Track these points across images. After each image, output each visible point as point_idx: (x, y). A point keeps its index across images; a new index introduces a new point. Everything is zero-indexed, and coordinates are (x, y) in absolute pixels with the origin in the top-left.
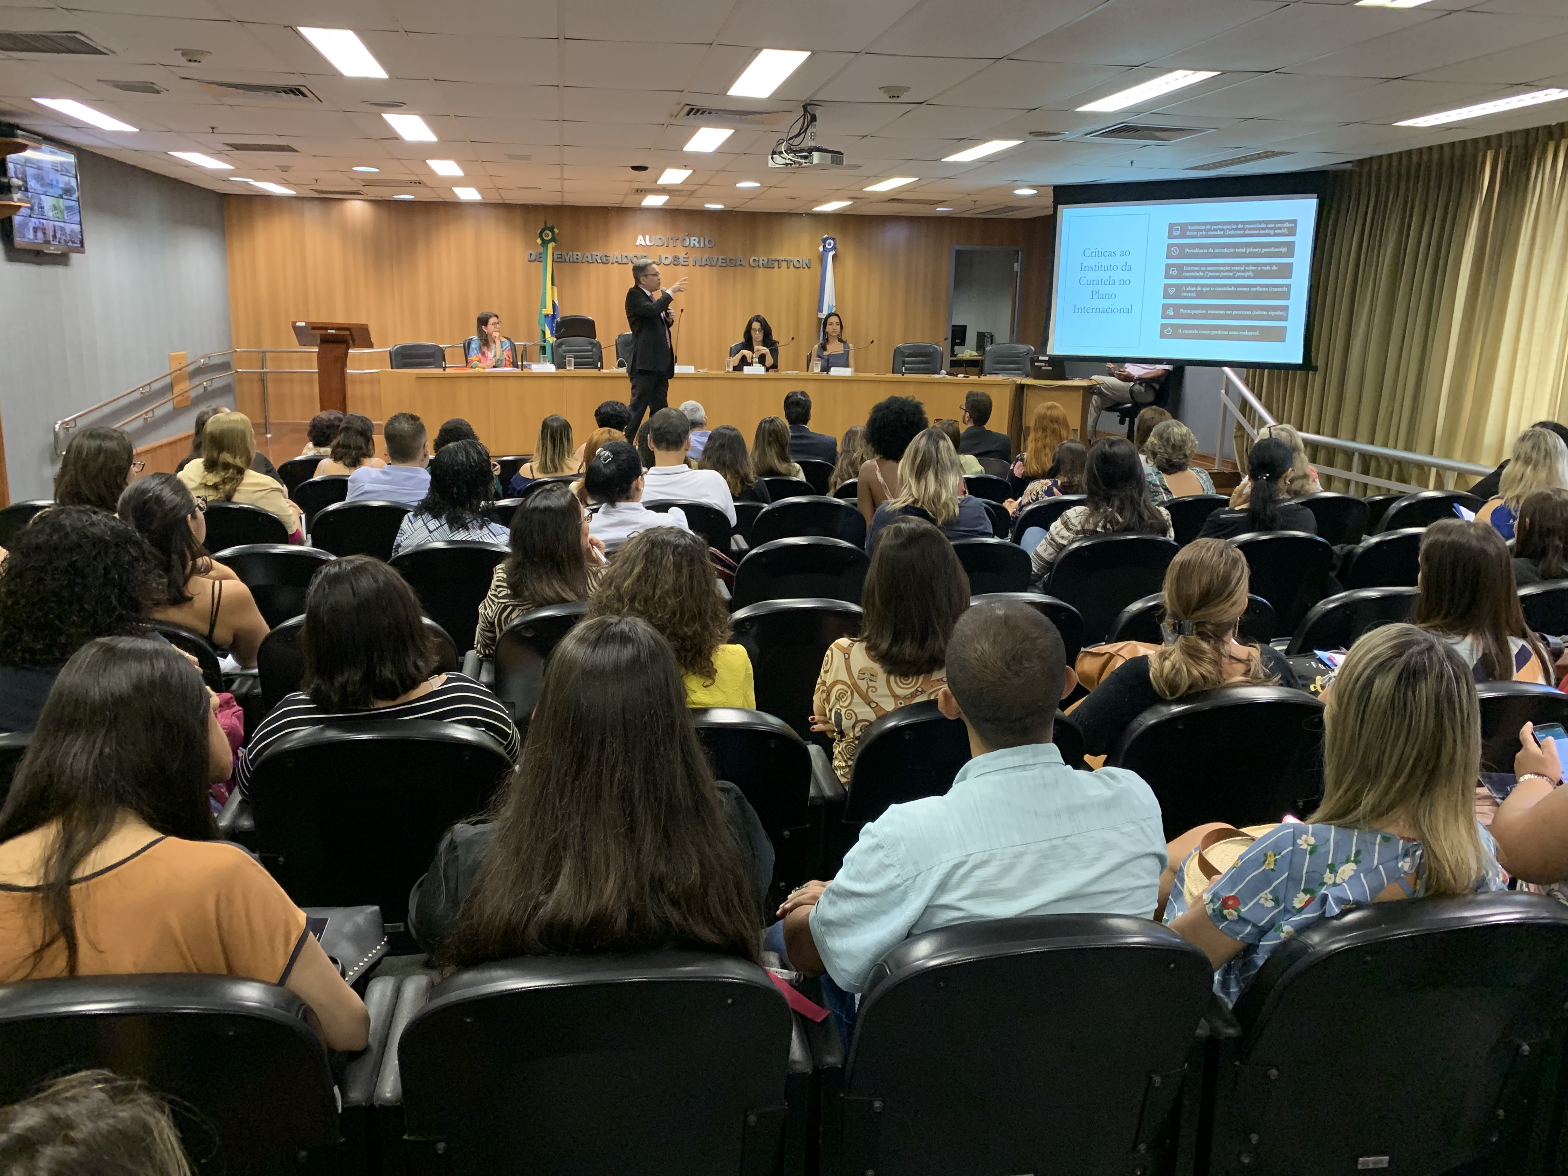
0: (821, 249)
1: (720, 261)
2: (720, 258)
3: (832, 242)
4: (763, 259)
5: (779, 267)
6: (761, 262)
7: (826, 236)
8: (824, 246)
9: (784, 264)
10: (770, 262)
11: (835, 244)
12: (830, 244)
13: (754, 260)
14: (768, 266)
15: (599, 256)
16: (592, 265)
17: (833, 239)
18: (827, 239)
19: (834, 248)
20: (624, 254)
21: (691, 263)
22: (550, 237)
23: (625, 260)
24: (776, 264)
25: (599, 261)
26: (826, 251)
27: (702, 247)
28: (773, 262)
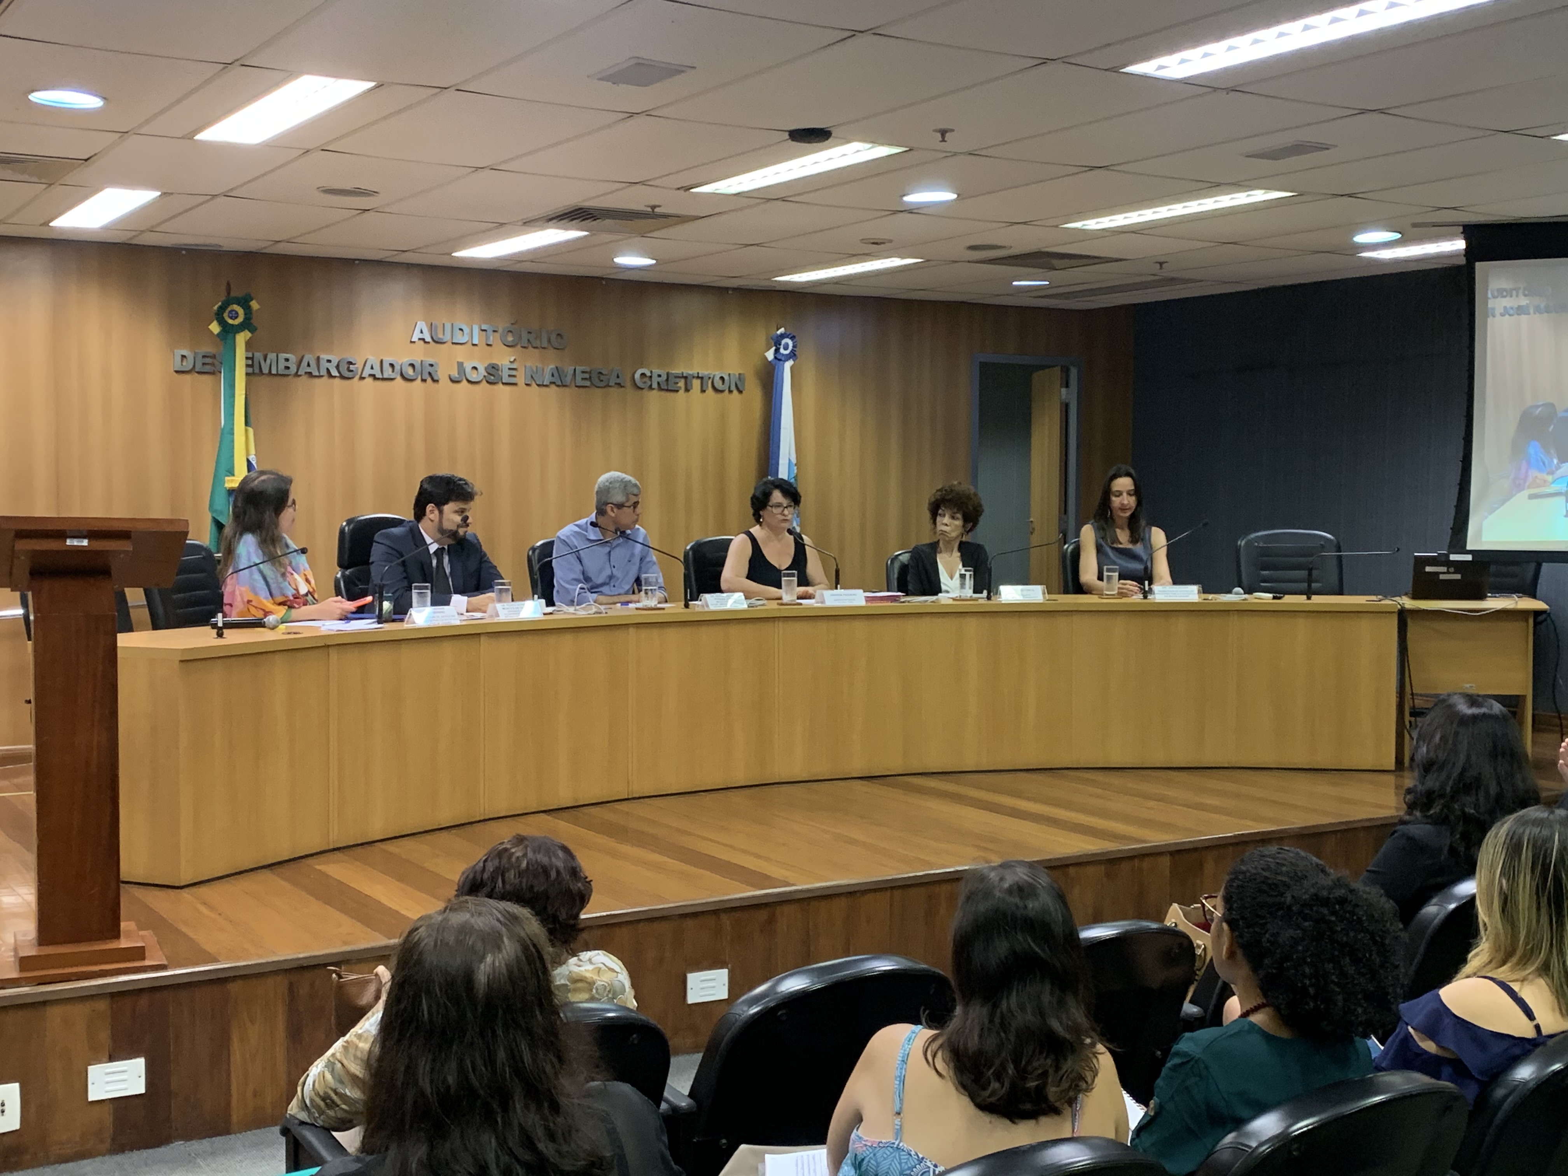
0: (770, 355)
1: (579, 376)
2: (579, 369)
3: (790, 343)
4: (659, 374)
5: (687, 389)
6: (655, 380)
7: (782, 330)
8: (777, 351)
9: (696, 383)
10: (671, 379)
11: (794, 346)
12: (786, 348)
13: (643, 375)
14: (668, 385)
15: (334, 363)
16: (317, 381)
17: (792, 337)
18: (783, 336)
19: (793, 355)
20: (387, 360)
21: (521, 379)
22: (240, 319)
23: (388, 372)
24: (681, 383)
25: (335, 373)
26: (780, 360)
27: (544, 348)
28: (677, 380)
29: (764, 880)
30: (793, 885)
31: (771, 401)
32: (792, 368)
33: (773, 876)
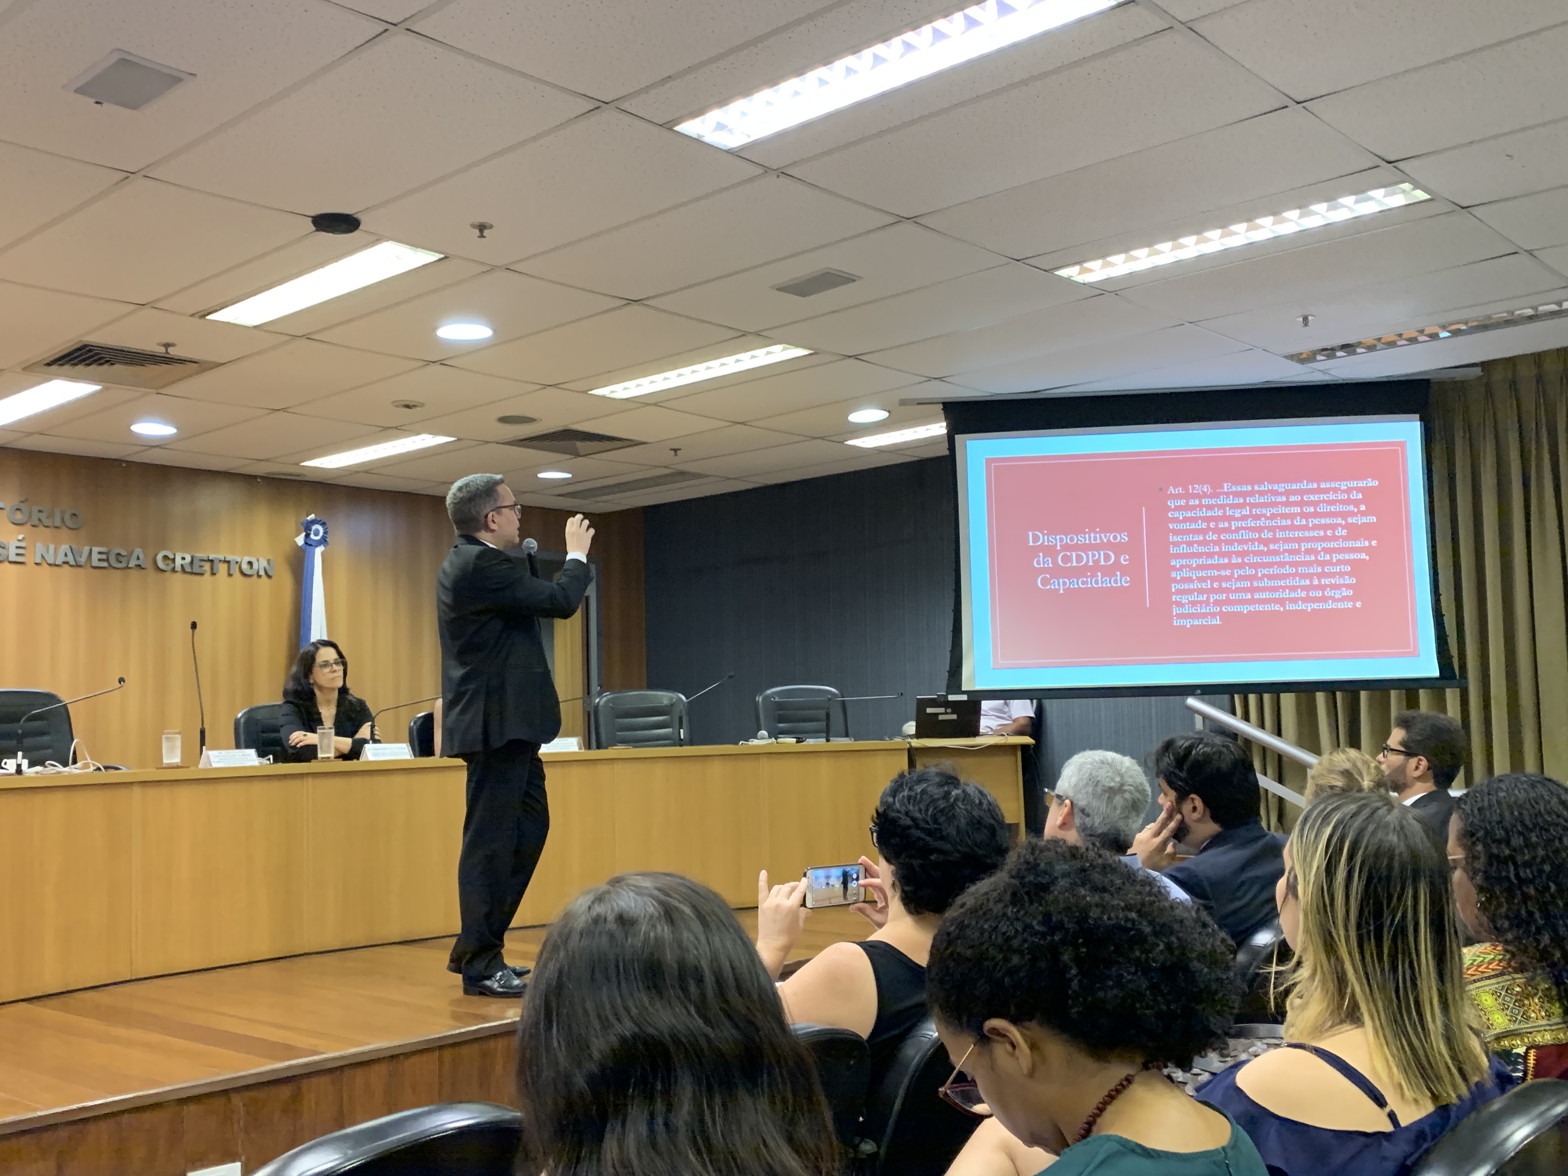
0: (300, 540)
1: (95, 557)
2: (96, 550)
3: (321, 529)
4: (181, 559)
5: (213, 574)
6: (179, 562)
7: (312, 517)
8: (307, 536)
9: (222, 568)
10: (197, 563)
11: (325, 533)
12: (316, 534)
13: (166, 557)
14: (192, 570)
17: (323, 524)
18: (313, 522)
19: (324, 541)
21: (30, 558)
24: (207, 566)
26: (310, 545)
27: (57, 527)
28: (203, 563)
29: (290, 1051)
30: (323, 1053)
31: (301, 588)
32: (323, 554)
33: (299, 1046)
